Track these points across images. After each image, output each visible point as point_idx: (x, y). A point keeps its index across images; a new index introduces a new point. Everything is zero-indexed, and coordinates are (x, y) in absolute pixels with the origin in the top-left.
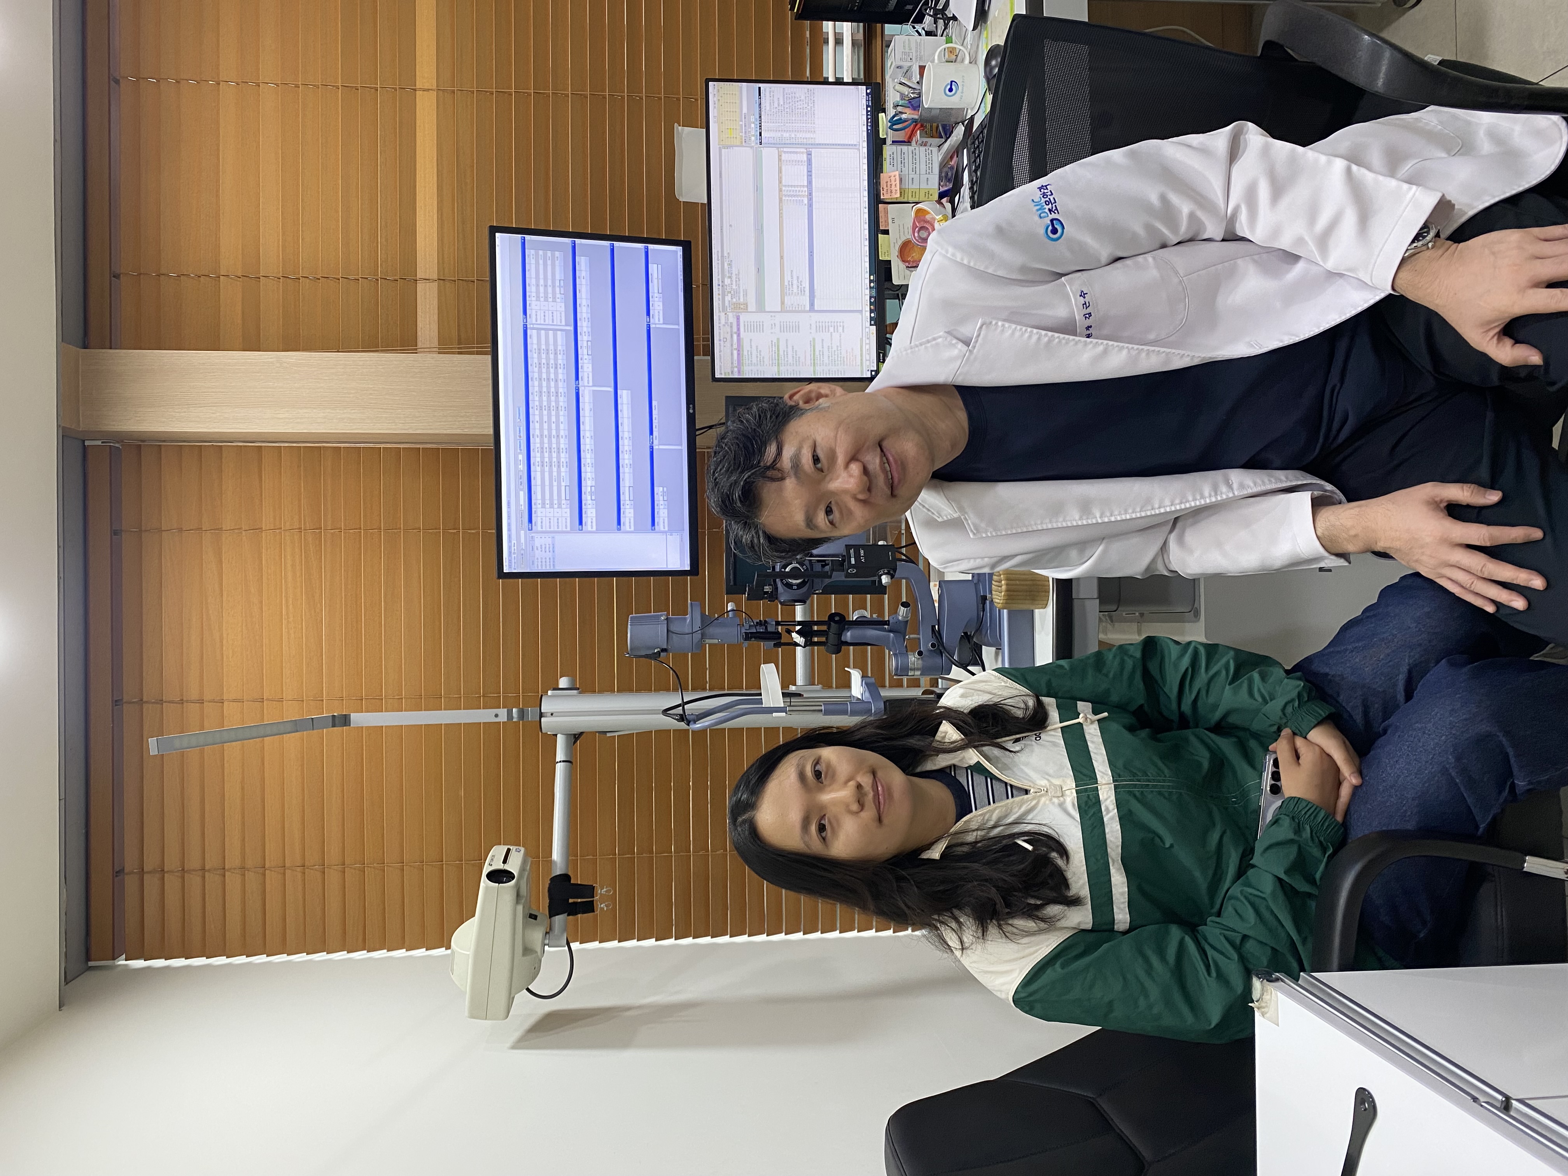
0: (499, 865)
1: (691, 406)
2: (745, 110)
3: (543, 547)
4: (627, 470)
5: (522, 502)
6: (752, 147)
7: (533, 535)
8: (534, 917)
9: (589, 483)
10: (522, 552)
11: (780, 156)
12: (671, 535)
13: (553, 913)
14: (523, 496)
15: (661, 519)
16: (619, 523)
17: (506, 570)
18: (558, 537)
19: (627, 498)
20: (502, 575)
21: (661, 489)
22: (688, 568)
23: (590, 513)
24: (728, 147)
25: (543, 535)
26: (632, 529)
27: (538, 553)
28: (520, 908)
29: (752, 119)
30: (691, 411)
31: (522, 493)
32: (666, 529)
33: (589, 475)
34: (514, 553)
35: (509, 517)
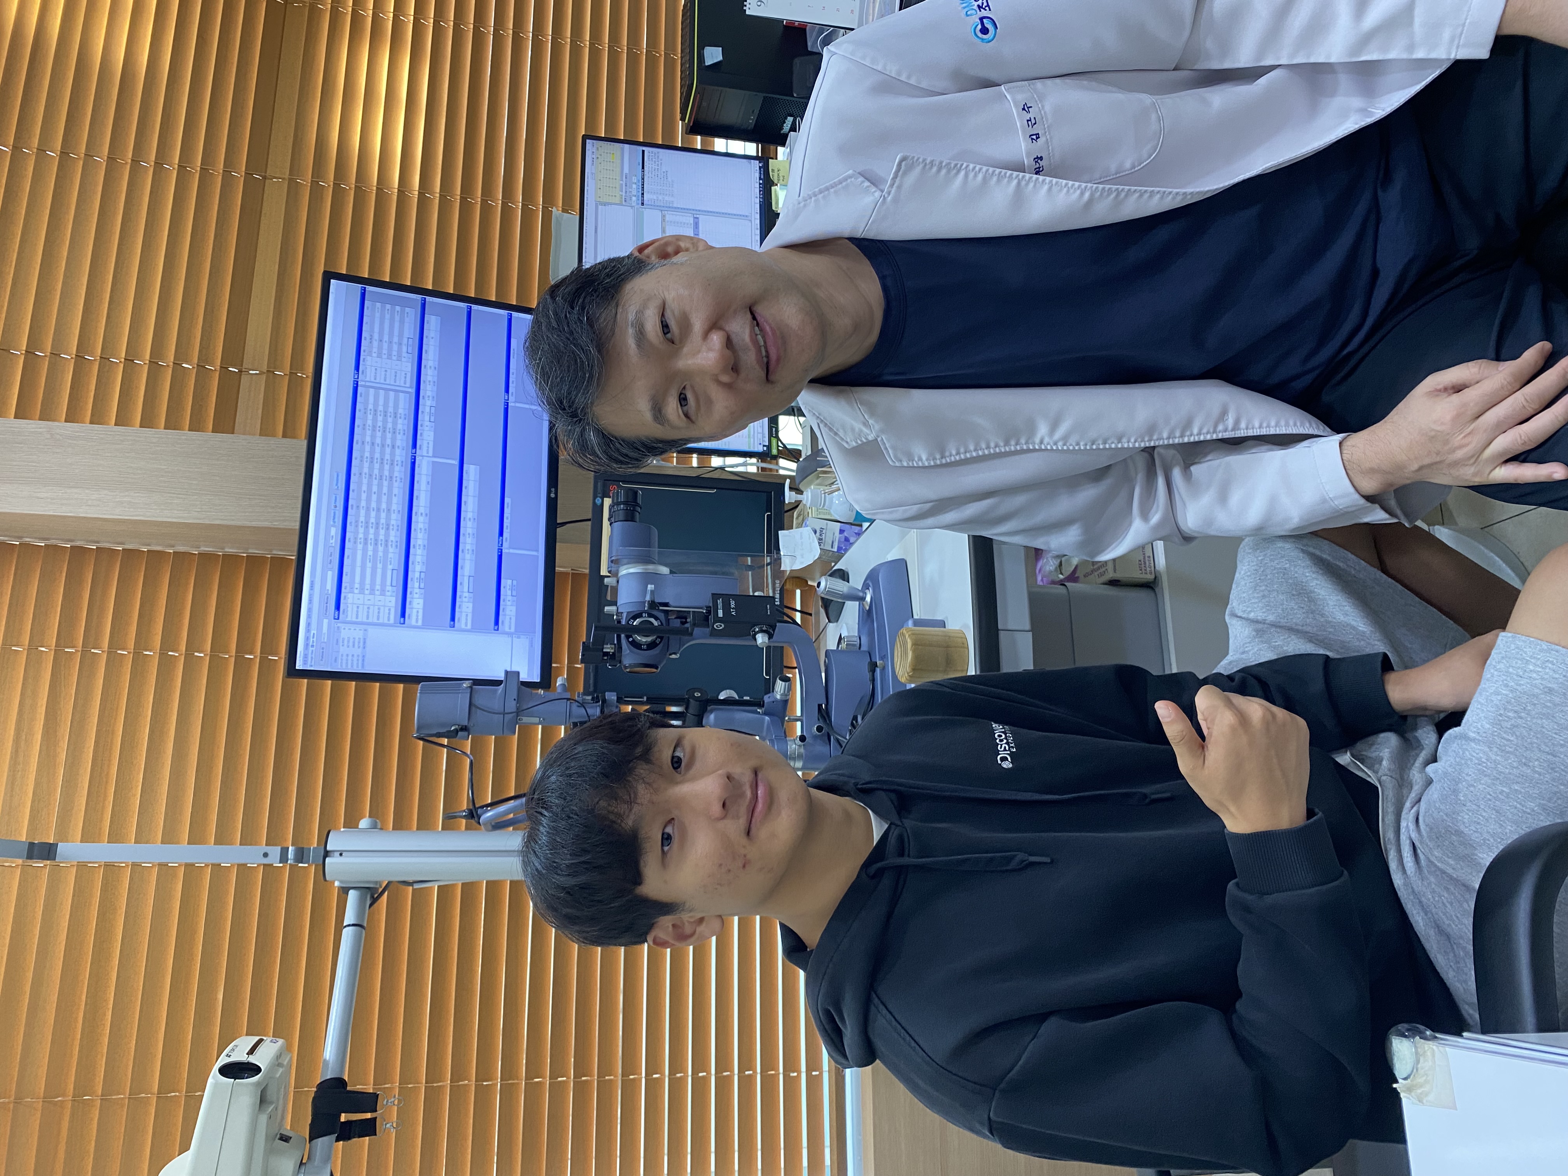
0: (239, 1055)
1: (553, 489)
2: (626, 170)
3: (351, 640)
4: (468, 556)
5: (329, 587)
6: (632, 207)
7: (339, 625)
8: (285, 1139)
9: (418, 568)
10: (324, 645)
11: (664, 216)
12: (519, 638)
13: (315, 1134)
14: (331, 577)
15: (508, 617)
16: (453, 619)
17: (299, 666)
18: (371, 630)
19: (466, 589)
20: (292, 672)
21: (509, 582)
22: (537, 679)
23: (416, 603)
24: (605, 204)
25: (353, 627)
26: (469, 627)
27: (343, 650)
28: (263, 1119)
29: (634, 179)
30: (553, 495)
31: (330, 573)
32: (513, 630)
33: (419, 559)
34: (313, 646)
35: (310, 601)
